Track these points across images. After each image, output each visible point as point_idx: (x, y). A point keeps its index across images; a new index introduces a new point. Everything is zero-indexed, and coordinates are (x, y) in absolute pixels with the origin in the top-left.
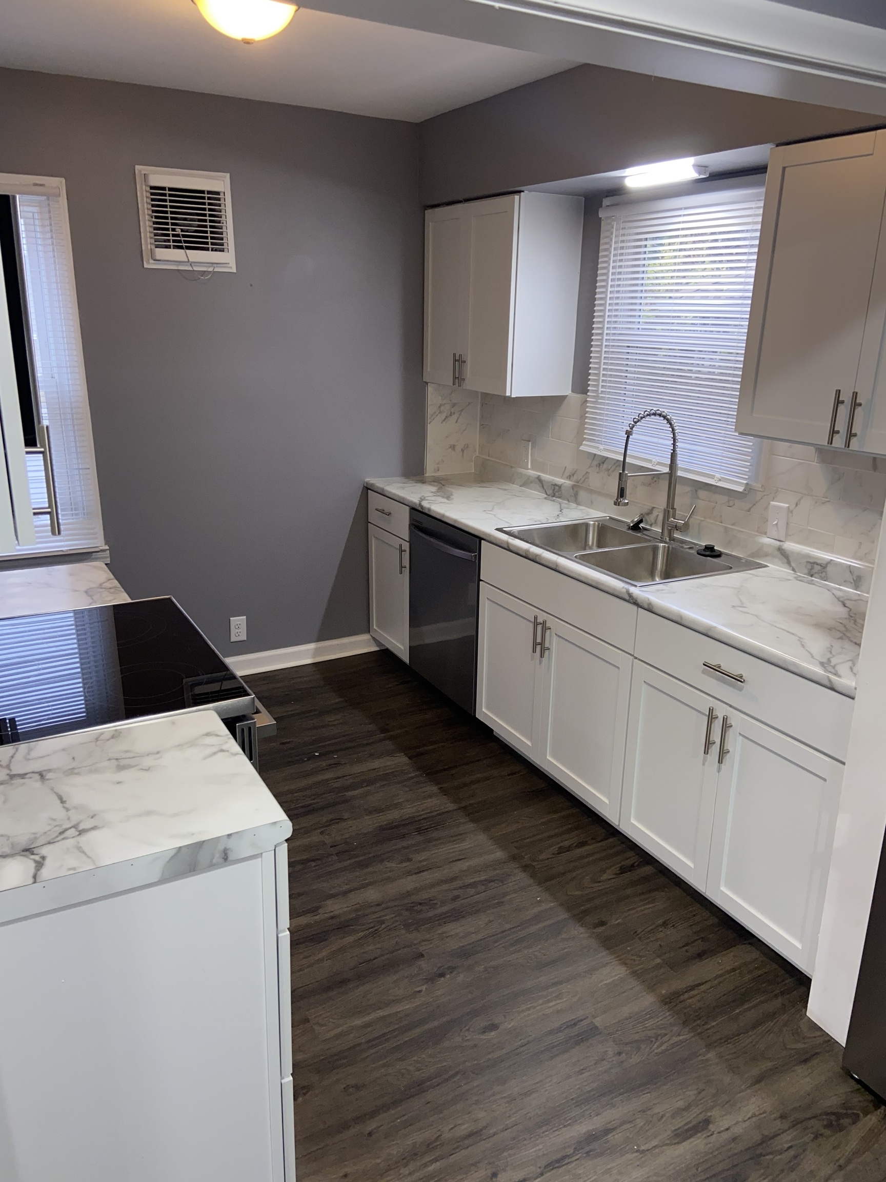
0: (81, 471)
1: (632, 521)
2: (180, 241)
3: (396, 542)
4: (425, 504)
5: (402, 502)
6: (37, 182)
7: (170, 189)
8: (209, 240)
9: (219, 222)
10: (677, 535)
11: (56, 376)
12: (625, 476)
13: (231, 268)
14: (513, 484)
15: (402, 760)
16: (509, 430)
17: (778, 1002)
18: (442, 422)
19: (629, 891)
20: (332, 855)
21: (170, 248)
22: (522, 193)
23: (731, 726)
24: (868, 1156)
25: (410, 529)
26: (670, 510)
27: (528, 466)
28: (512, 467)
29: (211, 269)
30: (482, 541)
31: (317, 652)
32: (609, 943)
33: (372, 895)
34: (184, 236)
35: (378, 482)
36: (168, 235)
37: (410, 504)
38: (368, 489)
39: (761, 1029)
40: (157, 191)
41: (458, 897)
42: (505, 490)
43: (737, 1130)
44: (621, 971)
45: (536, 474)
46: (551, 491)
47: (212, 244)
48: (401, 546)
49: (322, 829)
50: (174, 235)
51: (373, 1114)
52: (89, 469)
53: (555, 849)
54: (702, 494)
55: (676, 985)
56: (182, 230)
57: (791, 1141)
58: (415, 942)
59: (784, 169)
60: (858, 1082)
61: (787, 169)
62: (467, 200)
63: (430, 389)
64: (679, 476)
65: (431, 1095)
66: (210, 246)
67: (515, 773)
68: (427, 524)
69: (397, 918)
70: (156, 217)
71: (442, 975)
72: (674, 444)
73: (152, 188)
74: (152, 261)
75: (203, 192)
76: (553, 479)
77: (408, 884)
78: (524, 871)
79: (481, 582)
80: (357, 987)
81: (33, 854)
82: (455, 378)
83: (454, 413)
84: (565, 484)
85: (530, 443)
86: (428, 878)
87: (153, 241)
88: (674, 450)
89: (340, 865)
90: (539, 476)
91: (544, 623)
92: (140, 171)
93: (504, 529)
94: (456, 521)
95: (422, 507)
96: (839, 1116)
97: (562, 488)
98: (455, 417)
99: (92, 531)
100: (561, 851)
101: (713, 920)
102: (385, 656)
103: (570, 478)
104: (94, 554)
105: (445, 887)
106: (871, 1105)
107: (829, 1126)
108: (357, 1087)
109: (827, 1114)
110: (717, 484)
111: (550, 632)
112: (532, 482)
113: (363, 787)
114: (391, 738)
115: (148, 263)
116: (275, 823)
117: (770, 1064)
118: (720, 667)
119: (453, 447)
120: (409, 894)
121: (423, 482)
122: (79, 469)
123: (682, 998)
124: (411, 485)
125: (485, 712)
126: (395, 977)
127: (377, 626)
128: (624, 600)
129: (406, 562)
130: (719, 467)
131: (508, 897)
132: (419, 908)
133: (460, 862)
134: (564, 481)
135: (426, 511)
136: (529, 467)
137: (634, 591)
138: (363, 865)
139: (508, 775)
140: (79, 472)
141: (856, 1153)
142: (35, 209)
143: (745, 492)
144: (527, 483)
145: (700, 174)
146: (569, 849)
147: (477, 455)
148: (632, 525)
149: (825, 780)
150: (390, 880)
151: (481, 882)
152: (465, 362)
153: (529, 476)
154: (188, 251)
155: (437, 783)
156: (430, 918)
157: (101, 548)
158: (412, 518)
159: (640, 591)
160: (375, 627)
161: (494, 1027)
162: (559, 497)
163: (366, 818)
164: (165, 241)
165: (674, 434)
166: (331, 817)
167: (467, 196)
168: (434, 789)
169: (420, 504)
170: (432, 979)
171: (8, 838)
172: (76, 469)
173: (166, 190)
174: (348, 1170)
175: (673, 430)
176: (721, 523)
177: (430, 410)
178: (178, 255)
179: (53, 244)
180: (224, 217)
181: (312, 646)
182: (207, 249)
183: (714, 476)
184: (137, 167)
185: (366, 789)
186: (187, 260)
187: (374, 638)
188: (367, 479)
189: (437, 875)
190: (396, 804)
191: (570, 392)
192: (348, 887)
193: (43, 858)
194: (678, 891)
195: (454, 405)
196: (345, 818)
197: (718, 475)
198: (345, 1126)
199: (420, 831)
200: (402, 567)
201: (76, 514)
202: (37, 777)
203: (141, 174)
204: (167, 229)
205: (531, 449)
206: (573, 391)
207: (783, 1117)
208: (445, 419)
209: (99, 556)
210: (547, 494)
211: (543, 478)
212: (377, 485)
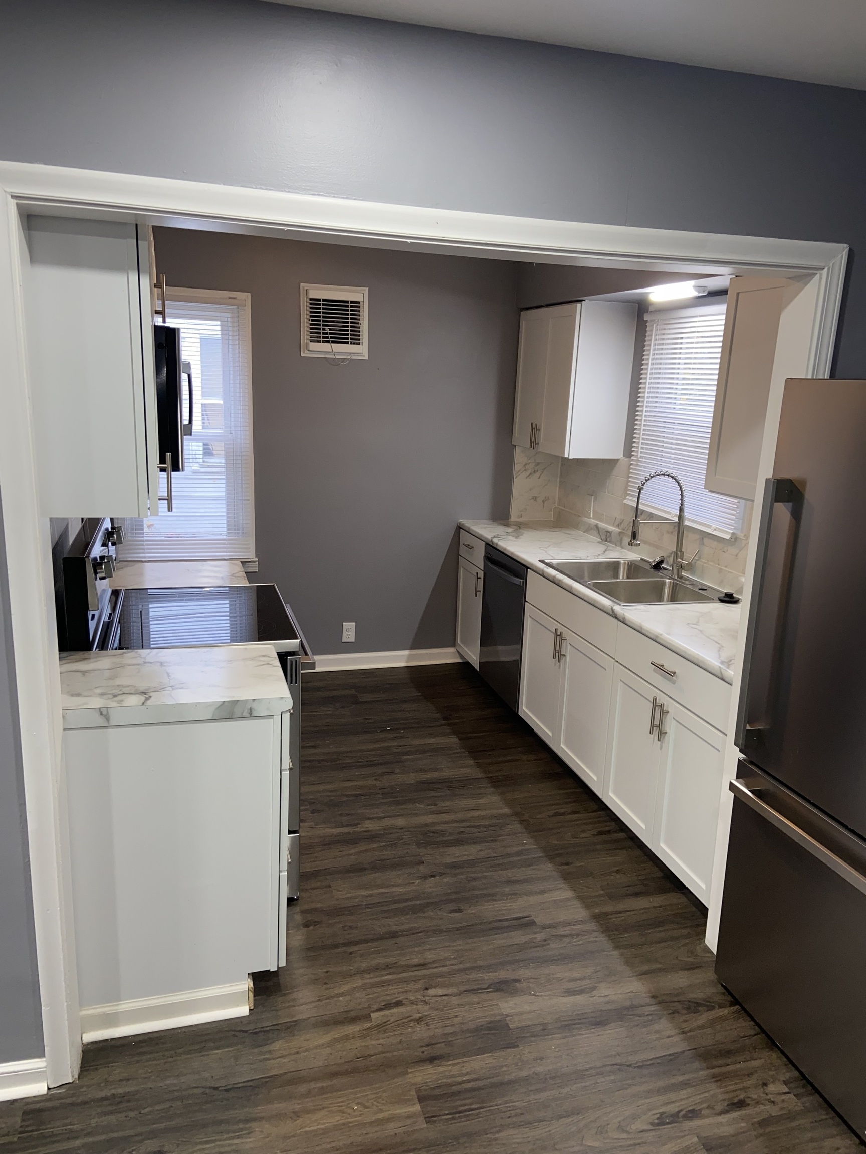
0: (243, 501)
1: (654, 561)
2: (328, 337)
3: (475, 570)
4: (495, 541)
5: (480, 538)
6: (231, 296)
7: (324, 300)
8: (349, 336)
9: (358, 323)
10: (684, 574)
11: (233, 432)
12: (638, 523)
13: (364, 356)
14: (579, 530)
15: (453, 740)
16: (579, 486)
17: (685, 932)
18: (526, 478)
19: (599, 847)
20: (379, 794)
21: (321, 342)
22: (583, 302)
23: (668, 712)
24: (709, 1031)
25: (484, 561)
26: (679, 552)
27: (590, 516)
28: (579, 516)
29: (349, 357)
30: (528, 570)
31: (410, 658)
32: (567, 877)
33: (400, 822)
34: (331, 333)
35: (467, 523)
36: (320, 333)
37: (485, 540)
38: (461, 528)
39: (662, 944)
40: (314, 302)
41: (462, 832)
42: (570, 534)
43: (612, 998)
44: (569, 894)
45: (594, 523)
46: (605, 537)
47: (351, 339)
48: (477, 574)
49: (377, 777)
50: (324, 333)
51: (356, 943)
52: (249, 500)
53: (552, 813)
54: (706, 541)
55: (608, 908)
56: (330, 329)
57: (653, 1011)
58: (421, 854)
59: (738, 293)
60: (725, 987)
61: (740, 294)
62: (548, 305)
63: (517, 451)
64: (686, 526)
65: (398, 940)
66: (349, 340)
67: (541, 760)
68: (495, 557)
69: (412, 839)
70: (312, 320)
71: (433, 876)
72: (682, 500)
73: (311, 299)
74: (307, 352)
75: (347, 302)
76: (607, 527)
77: (429, 819)
78: (521, 824)
79: (526, 603)
80: (371, 874)
81: (146, 694)
82: (531, 442)
83: (537, 471)
84: (614, 531)
85: (593, 497)
86: (445, 817)
87: (309, 337)
88: (682, 504)
89: (382, 801)
90: (597, 524)
91: (561, 633)
92: (303, 287)
93: (546, 561)
94: (512, 553)
95: (492, 542)
96: (698, 1004)
97: (612, 534)
98: (538, 474)
99: (247, 546)
100: (556, 815)
101: (660, 874)
102: (465, 666)
103: (619, 527)
104: (247, 564)
105: (457, 825)
106: (728, 1003)
107: (688, 1008)
108: (351, 927)
109: (689, 1001)
110: (713, 533)
111: (566, 642)
112: (592, 529)
113: (416, 755)
114: (449, 725)
115: (304, 352)
116: (282, 698)
117: (659, 966)
118: (663, 666)
119: (535, 499)
120: (427, 825)
121: (507, 525)
122: (242, 500)
123: (610, 916)
124: (495, 526)
125: (525, 711)
126: (399, 872)
127: (461, 641)
128: (608, 614)
129: (480, 587)
130: (715, 519)
131: (500, 838)
132: (432, 835)
133: (474, 811)
134: (614, 529)
135: (495, 546)
136: (592, 517)
137: (618, 608)
138: (398, 803)
139: (535, 760)
140: (242, 502)
141: (702, 1027)
142: (229, 315)
143: (731, 540)
144: (588, 529)
145: (699, 292)
146: (563, 814)
147: (556, 506)
148: (653, 564)
149: (719, 751)
150: (416, 815)
151: (484, 826)
152: (539, 430)
153: (590, 524)
154: (332, 344)
155: (474, 759)
156: (437, 842)
157: (252, 560)
158: (486, 552)
159: (622, 609)
160: (459, 642)
161: (459, 910)
162: (610, 542)
163: (411, 774)
164: (317, 337)
165: (682, 491)
166: (386, 770)
167: (549, 302)
168: (471, 762)
169: (492, 541)
170: (425, 877)
171: (135, 687)
172: (240, 500)
173: (320, 301)
174: (330, 969)
175: (681, 488)
176: (718, 565)
177: (517, 468)
178: (326, 347)
179: (239, 339)
180: (361, 319)
181: (406, 652)
182: (347, 343)
183: (711, 526)
184: (302, 284)
185: (418, 756)
186: (331, 351)
187: (458, 651)
188: (460, 521)
189: (452, 817)
190: (437, 769)
191: (622, 456)
192: (383, 815)
193: (150, 697)
194: (638, 852)
195: (538, 464)
196: (395, 772)
197: (714, 526)
198: (336, 946)
199: (449, 788)
200: (477, 591)
201: (238, 533)
202: (159, 664)
203: (304, 290)
204: (320, 329)
205: (594, 502)
206: (624, 456)
207: (653, 997)
208: (529, 476)
209: (250, 566)
210: (602, 540)
211: (599, 526)
212: (466, 525)
